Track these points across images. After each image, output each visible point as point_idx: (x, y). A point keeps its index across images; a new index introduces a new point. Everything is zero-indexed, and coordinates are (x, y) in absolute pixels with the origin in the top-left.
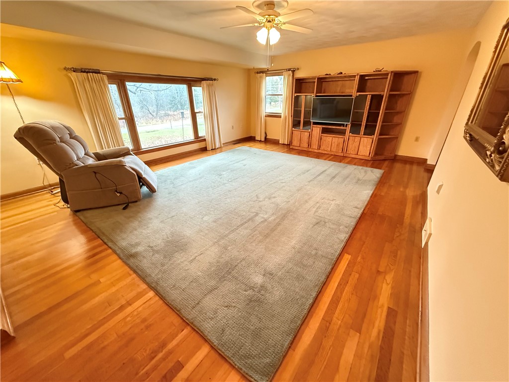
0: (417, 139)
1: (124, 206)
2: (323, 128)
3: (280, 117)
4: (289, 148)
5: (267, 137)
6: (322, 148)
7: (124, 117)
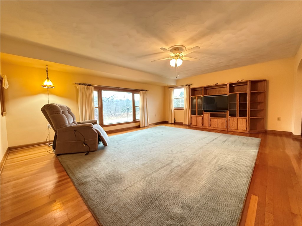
0: (279, 119)
1: (87, 153)
2: (210, 114)
3: (183, 109)
4: (190, 126)
5: (176, 121)
6: (212, 126)
7: (98, 107)
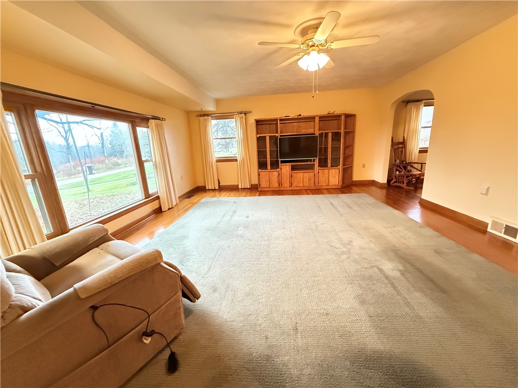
0: (364, 166)
2: (292, 165)
3: (236, 160)
5: (222, 184)
6: (294, 185)
